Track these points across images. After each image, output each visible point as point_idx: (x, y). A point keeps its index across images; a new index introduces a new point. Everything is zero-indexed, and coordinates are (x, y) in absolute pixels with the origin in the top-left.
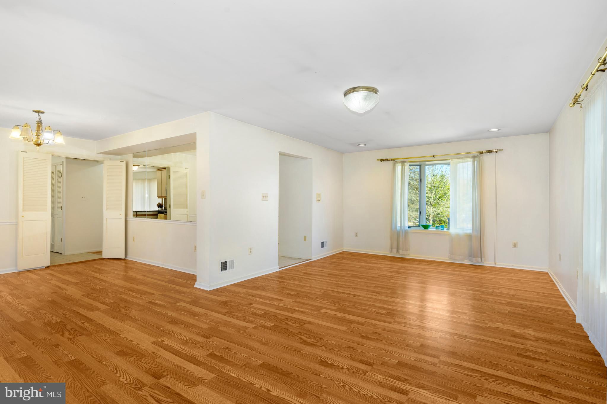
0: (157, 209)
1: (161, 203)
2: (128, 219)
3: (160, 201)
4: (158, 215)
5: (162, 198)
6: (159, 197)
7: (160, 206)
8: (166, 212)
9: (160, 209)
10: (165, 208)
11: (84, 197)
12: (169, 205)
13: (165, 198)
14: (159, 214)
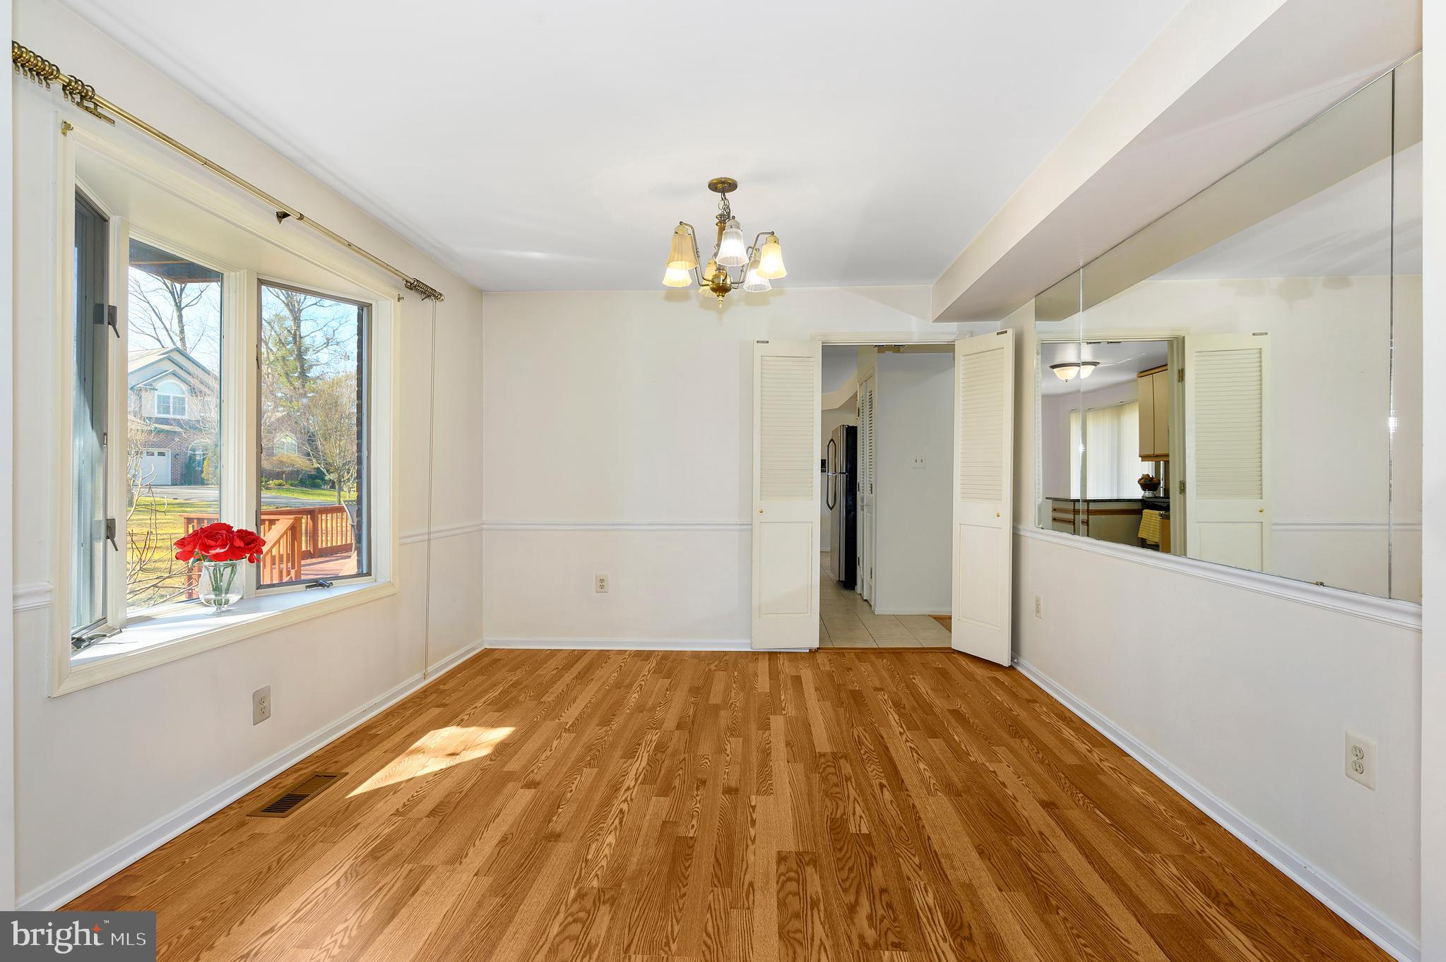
0: (1138, 493)
1: (1152, 474)
2: (1021, 533)
3: (1148, 468)
4: (1141, 514)
5: (1158, 459)
6: (1145, 457)
7: (1148, 483)
8: (1167, 508)
9: (1148, 494)
10: (1167, 491)
11: (919, 461)
12: (1177, 482)
13: (1166, 459)
14: (1146, 511)
